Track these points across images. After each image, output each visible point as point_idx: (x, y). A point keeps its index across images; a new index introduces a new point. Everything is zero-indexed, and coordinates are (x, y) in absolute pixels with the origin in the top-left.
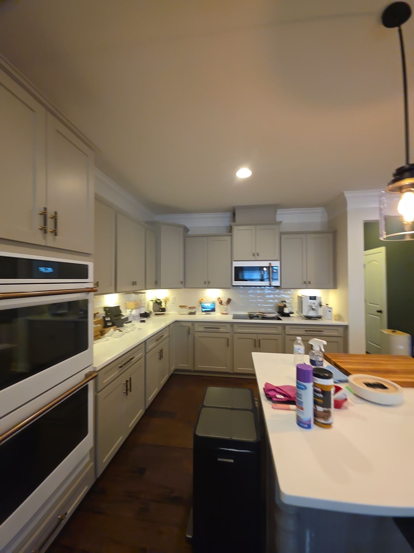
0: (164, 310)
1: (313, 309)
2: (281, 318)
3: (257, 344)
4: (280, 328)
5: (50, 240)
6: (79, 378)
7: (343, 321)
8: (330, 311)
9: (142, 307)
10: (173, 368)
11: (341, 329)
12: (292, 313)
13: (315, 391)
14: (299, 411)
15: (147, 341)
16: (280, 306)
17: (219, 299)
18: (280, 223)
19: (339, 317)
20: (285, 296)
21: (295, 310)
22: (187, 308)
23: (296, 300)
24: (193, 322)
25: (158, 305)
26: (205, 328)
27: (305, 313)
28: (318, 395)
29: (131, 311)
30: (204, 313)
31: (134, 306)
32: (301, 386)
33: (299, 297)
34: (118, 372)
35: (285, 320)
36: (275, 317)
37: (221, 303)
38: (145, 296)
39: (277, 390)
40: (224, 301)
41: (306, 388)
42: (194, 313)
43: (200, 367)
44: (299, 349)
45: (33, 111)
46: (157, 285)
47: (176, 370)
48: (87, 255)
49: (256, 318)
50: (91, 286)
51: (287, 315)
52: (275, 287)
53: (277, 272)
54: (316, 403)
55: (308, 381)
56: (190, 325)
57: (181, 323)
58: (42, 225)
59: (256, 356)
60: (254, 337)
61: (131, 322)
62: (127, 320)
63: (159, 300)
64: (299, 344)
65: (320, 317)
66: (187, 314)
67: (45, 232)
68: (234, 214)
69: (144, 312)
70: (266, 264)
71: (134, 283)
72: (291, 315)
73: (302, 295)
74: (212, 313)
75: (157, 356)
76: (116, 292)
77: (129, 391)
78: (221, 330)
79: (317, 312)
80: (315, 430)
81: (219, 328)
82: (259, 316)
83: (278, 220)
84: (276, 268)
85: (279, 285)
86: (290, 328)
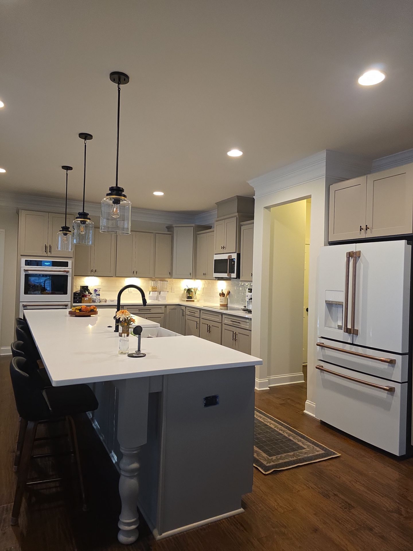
26: (190, 312)
53: (234, 264)
63: (190, 289)
71: (135, 272)
84: (234, 260)
85: (235, 277)
86: (225, 317)
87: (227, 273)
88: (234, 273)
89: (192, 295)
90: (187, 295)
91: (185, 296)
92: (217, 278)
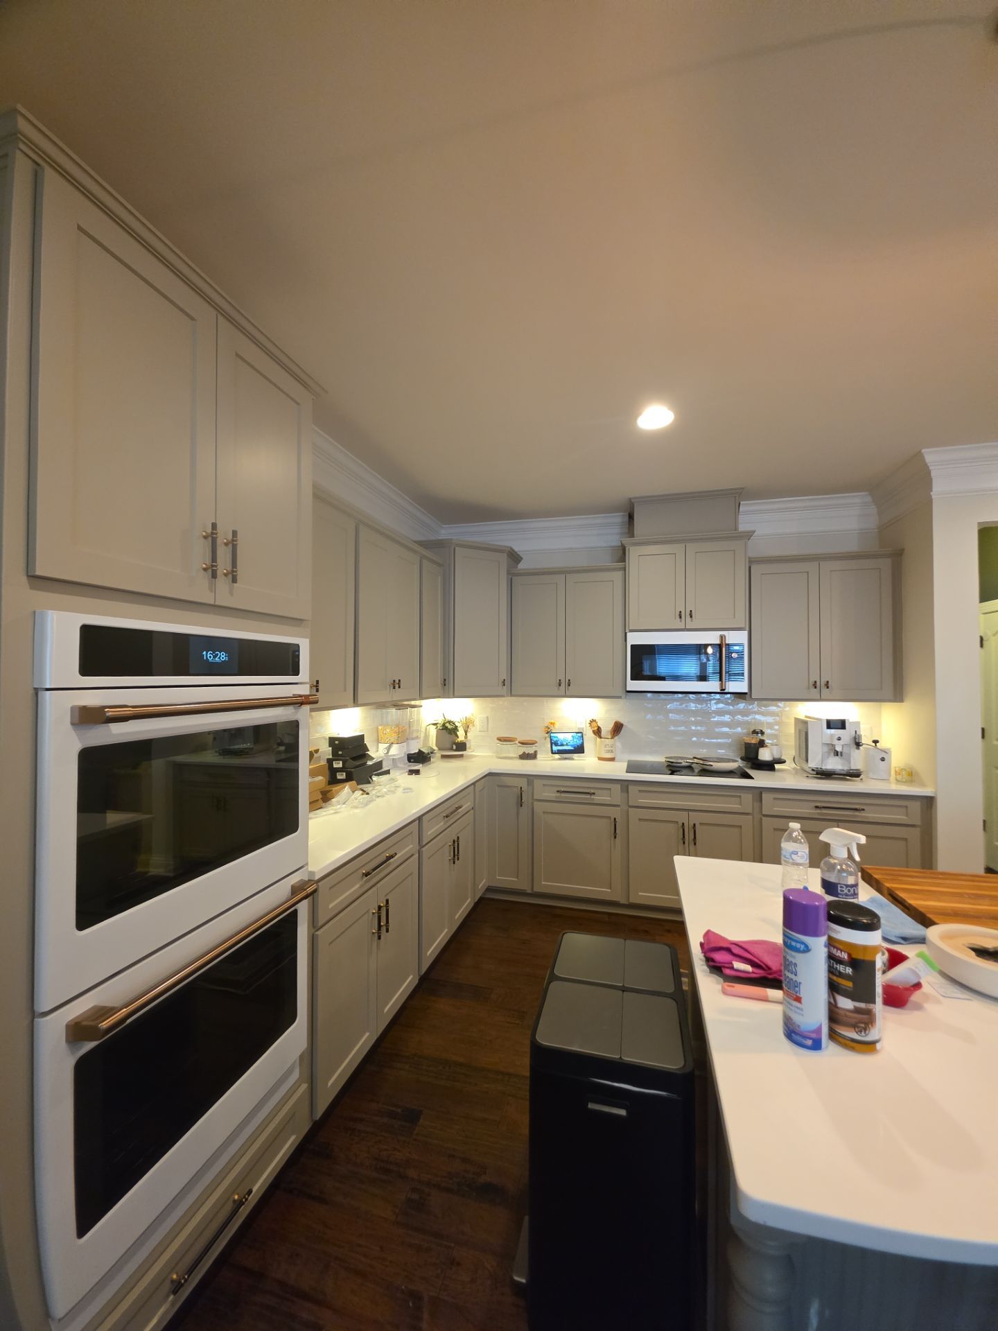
0: (462, 746)
1: (836, 753)
2: (751, 772)
3: (689, 836)
4: (748, 798)
5: (223, 594)
6: (280, 893)
7: (922, 785)
8: (883, 759)
9: (413, 739)
10: (482, 885)
11: (916, 807)
12: (781, 762)
13: (831, 957)
14: (789, 1004)
15: (424, 817)
16: (746, 743)
17: (594, 724)
18: (749, 535)
19: (911, 775)
20: (762, 717)
21: (789, 753)
22: (517, 742)
23: (791, 730)
24: (530, 778)
25: (448, 735)
26: (558, 791)
27: (814, 763)
28: (841, 968)
29: (389, 749)
30: (557, 756)
31: (393, 737)
32: (793, 944)
33: (797, 720)
34: (361, 886)
35: (761, 779)
36: (735, 769)
37: (598, 732)
38: (419, 713)
39: (736, 950)
40: (607, 728)
41: (807, 949)
42: (533, 756)
43: (547, 885)
44: (796, 853)
45: (192, 319)
46: (447, 688)
47: (489, 889)
48: (297, 622)
49: (685, 771)
50: (304, 690)
51: (769, 766)
52: (738, 695)
53: (741, 658)
54: (833, 988)
55: (815, 933)
56: (523, 783)
57: (502, 778)
58: (209, 562)
59: (683, 864)
60: (682, 817)
61: (388, 772)
62: (381, 768)
63: (450, 722)
64: (796, 840)
65: (855, 774)
66: (516, 758)
67: (214, 576)
68: (631, 517)
69: (417, 751)
70: (712, 638)
71: (396, 684)
72: (777, 766)
73: (806, 717)
74: (575, 756)
75: (447, 854)
76: (356, 703)
77: (384, 929)
78: (597, 798)
79: (849, 762)
80: (832, 1054)
81: (594, 794)
82: (693, 766)
83: (742, 527)
85: (745, 690)
86: (775, 799)
88: (743, 681)
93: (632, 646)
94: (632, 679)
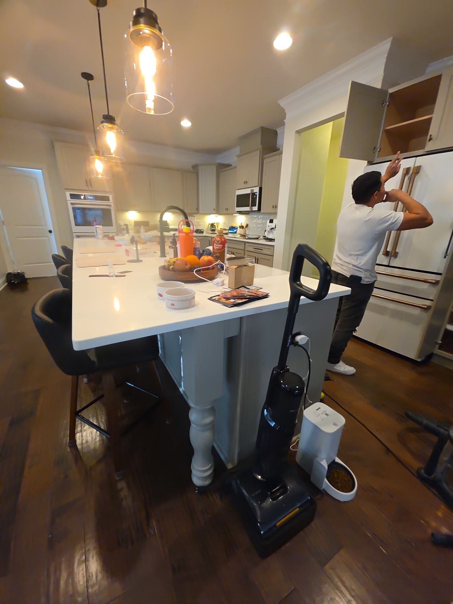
5: (90, 189)
40: (244, 226)
46: (198, 211)
48: (108, 192)
53: (256, 197)
84: (256, 194)
85: (257, 210)
86: (248, 245)
87: (249, 206)
88: (256, 206)
89: (215, 228)
90: (211, 228)
91: (209, 229)
92: (238, 212)
93: (237, 195)
94: (237, 207)
